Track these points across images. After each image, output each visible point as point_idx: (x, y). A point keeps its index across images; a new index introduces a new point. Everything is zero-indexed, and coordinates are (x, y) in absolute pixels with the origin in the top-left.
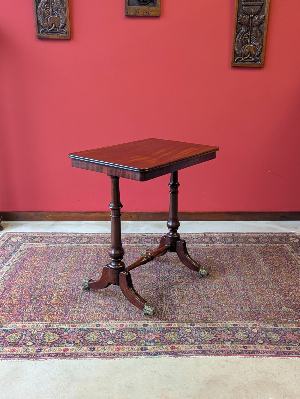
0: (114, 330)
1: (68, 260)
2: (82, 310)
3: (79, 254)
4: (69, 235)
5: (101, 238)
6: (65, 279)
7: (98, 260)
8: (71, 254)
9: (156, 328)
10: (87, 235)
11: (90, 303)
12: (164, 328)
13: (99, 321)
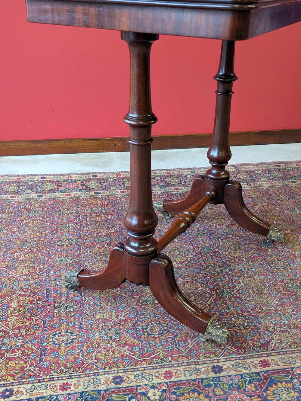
0: (156, 390)
1: (26, 225)
2: (74, 339)
3: (44, 212)
4: (22, 179)
5: (75, 182)
6: (28, 266)
7: (80, 222)
8: (31, 213)
9: (241, 375)
10: (51, 178)
11: (88, 320)
12: (258, 374)
13: (118, 367)
